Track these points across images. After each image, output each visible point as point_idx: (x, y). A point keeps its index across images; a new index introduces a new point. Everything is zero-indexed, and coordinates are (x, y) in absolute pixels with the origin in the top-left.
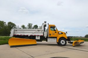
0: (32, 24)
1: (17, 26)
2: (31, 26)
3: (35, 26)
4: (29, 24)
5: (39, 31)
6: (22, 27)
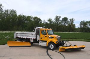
0: (60, 17)
1: (42, 21)
2: (59, 19)
3: (64, 18)
4: (57, 17)
5: (32, 34)
6: (48, 21)
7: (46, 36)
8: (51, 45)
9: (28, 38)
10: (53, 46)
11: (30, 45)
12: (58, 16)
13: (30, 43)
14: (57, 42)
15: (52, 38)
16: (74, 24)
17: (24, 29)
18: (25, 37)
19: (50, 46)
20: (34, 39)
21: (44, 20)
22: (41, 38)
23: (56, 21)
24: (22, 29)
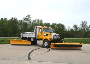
5: (33, 33)
6: (74, 27)
7: (42, 34)
9: (30, 37)
12: (84, 22)
15: (47, 35)
18: (28, 37)
19: (45, 44)
20: (34, 38)
21: (69, 27)
22: (39, 36)
23: (83, 27)
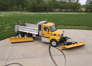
5: (34, 30)
7: (48, 33)
8: (54, 42)
10: (55, 43)
11: (33, 40)
13: (32, 38)
14: (59, 40)
15: (55, 35)
16: (79, 3)
17: (24, 8)
18: (28, 32)
19: (52, 43)
22: (44, 34)
24: (22, 9)
